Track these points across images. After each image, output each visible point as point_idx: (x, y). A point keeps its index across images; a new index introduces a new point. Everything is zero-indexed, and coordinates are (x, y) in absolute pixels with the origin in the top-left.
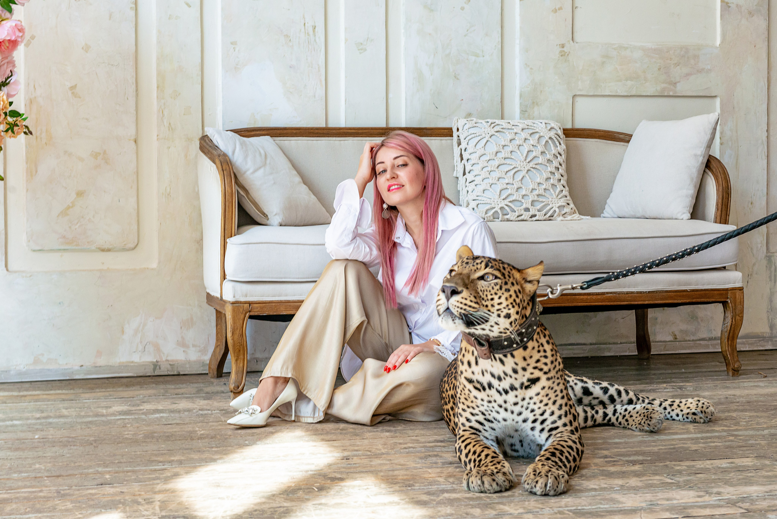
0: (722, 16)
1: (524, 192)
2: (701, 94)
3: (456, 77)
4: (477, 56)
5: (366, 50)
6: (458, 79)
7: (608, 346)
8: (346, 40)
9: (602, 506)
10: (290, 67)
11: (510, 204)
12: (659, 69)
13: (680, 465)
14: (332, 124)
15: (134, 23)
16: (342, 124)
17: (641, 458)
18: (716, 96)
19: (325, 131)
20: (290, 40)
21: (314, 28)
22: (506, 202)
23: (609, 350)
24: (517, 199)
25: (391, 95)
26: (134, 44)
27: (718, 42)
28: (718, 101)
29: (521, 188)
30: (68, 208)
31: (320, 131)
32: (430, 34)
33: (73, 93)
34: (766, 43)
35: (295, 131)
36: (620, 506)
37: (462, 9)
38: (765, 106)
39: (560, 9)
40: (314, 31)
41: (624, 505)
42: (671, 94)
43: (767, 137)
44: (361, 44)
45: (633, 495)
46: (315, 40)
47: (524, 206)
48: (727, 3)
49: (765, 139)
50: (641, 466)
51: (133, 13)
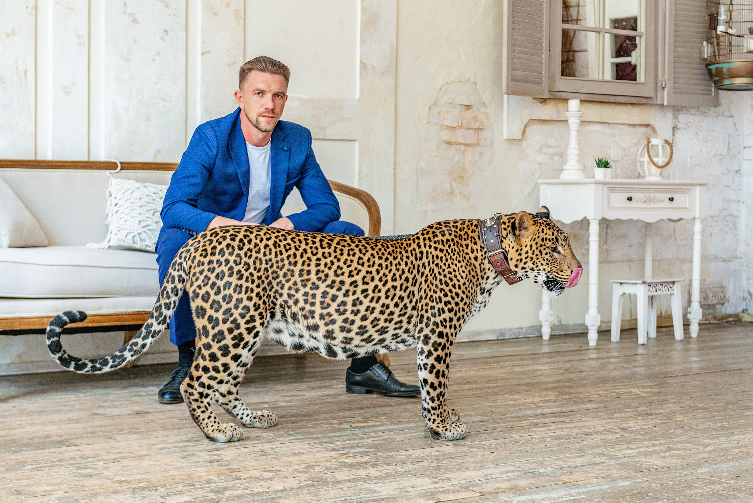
0: (361, 74)
2: (344, 138)
3: (148, 119)
4: (165, 101)
5: (70, 93)
7: (271, 347)
8: (54, 83)
9: (365, 496)
10: (4, 106)
12: (312, 117)
13: (400, 455)
14: (40, 158)
16: (49, 157)
17: (364, 450)
18: (355, 140)
19: (36, 164)
20: (4, 82)
21: (26, 72)
23: (272, 350)
25: (92, 133)
27: (357, 96)
28: (357, 145)
31: (31, 163)
32: (126, 81)
34: (394, 98)
35: (9, 163)
36: (379, 494)
37: (154, 60)
38: (392, 149)
39: (234, 63)
40: (25, 75)
41: (381, 494)
42: (321, 137)
43: (395, 174)
44: (67, 87)
45: (381, 484)
46: (26, 83)
48: (365, 64)
49: (392, 175)
50: (369, 457)
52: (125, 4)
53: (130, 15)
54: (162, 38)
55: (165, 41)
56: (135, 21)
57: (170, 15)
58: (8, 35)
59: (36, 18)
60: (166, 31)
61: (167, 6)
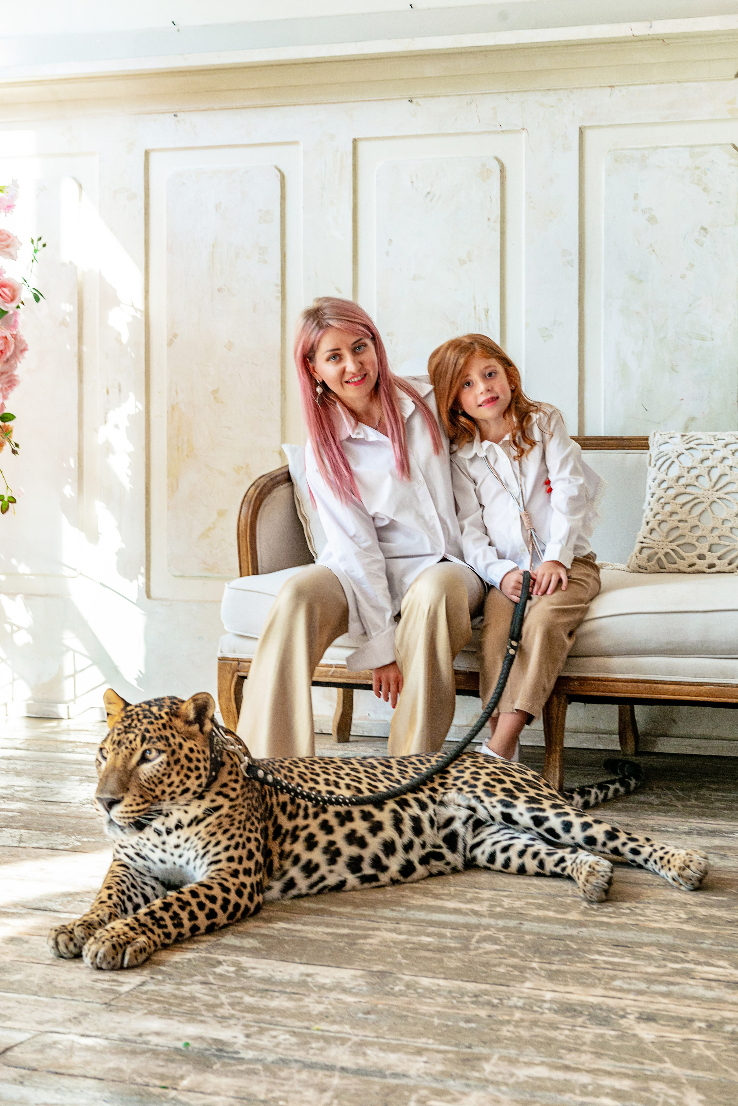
1: (699, 533)
3: (674, 369)
4: (704, 339)
5: (552, 337)
6: (676, 371)
8: (527, 325)
11: (678, 549)
15: (280, 315)
20: (457, 328)
21: (487, 311)
22: (674, 546)
24: (689, 541)
26: (279, 338)
29: (697, 526)
30: (210, 529)
32: (637, 313)
33: (215, 398)
37: (683, 277)
40: (486, 316)
44: (546, 329)
46: (488, 327)
47: (697, 552)
51: (279, 303)
52: (636, 196)
53: (644, 212)
54: (696, 241)
55: (701, 246)
56: (652, 220)
57: (710, 203)
58: (462, 262)
59: (503, 233)
60: (705, 229)
61: (705, 190)
